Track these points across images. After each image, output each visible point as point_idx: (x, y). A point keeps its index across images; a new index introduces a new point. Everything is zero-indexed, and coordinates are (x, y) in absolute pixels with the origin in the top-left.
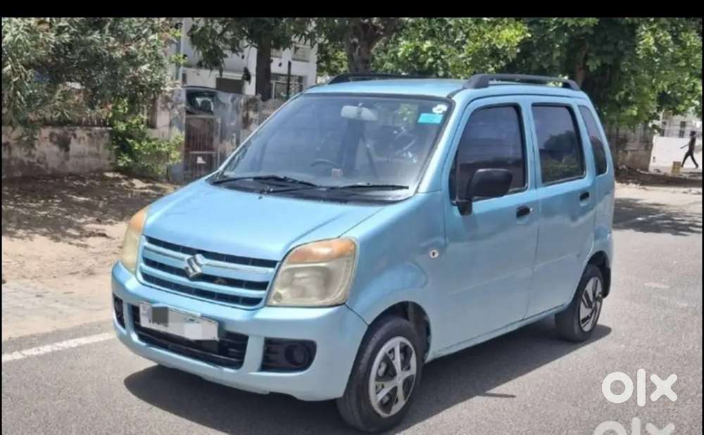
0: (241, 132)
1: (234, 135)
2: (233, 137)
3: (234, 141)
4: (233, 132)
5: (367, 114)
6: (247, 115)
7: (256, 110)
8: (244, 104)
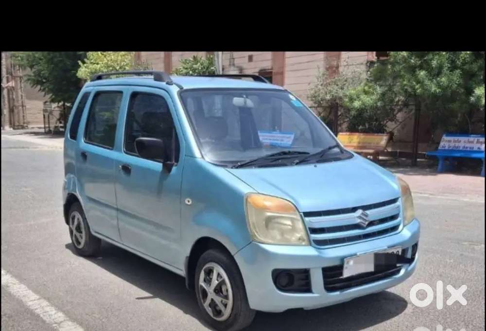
5: (250, 103)
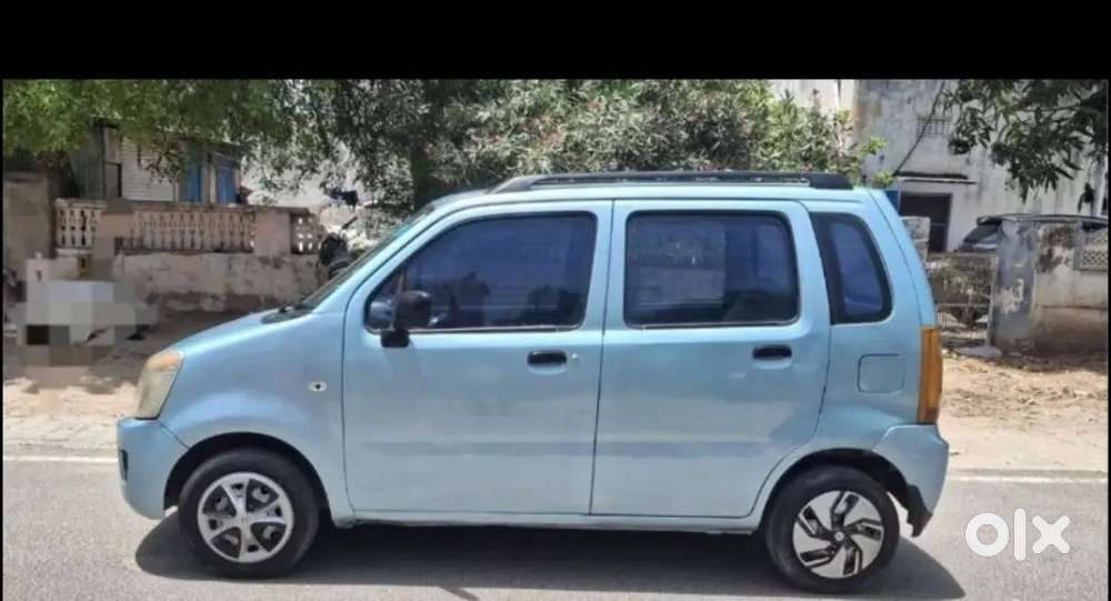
0: (1035, 276)
1: (1021, 281)
2: (1018, 285)
3: (1021, 289)
4: (1020, 276)
6: (1050, 253)
7: (1069, 245)
8: (1044, 237)
